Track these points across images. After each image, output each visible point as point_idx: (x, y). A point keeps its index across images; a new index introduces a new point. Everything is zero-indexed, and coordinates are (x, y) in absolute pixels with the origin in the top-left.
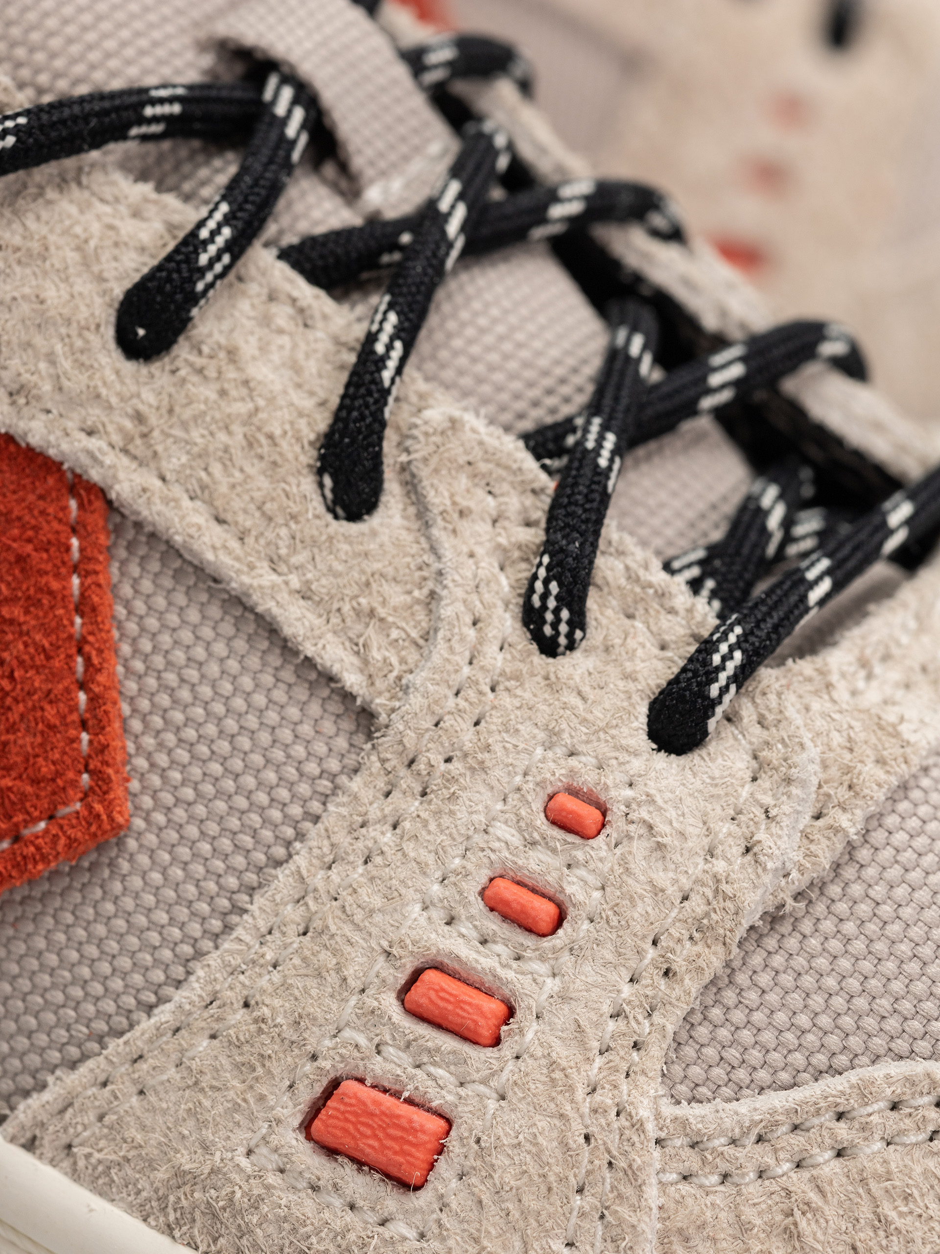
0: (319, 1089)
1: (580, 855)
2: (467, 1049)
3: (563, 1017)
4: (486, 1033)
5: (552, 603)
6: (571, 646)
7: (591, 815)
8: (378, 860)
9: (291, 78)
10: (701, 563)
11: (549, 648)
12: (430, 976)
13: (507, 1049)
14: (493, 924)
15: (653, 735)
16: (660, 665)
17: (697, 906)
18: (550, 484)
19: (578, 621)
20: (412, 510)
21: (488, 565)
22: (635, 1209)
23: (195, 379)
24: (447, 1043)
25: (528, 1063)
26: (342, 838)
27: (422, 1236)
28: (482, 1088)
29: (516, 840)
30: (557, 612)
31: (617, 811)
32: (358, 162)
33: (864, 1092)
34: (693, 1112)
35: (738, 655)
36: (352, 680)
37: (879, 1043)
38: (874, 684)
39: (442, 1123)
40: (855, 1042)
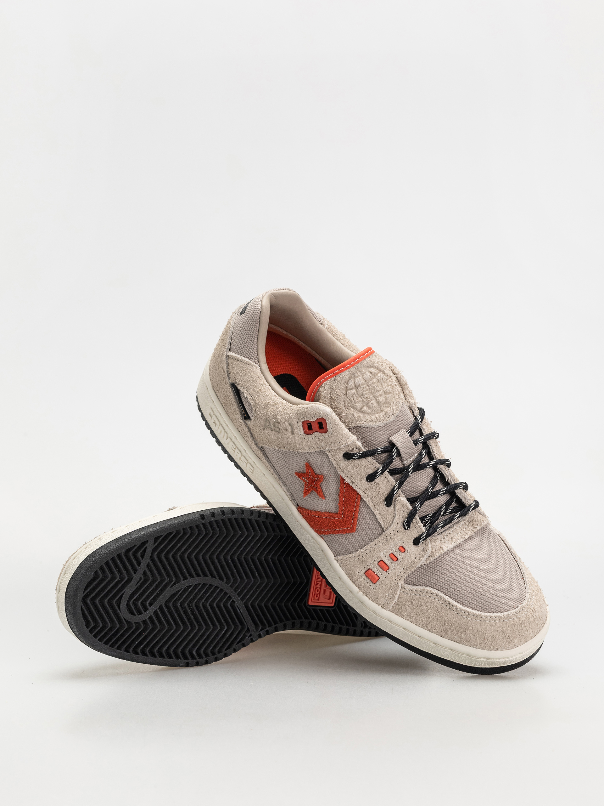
0: (367, 569)
1: (401, 554)
2: (383, 571)
3: (394, 571)
4: (386, 571)
5: (406, 525)
6: (407, 529)
7: (403, 550)
8: (380, 547)
9: (397, 448)
10: (431, 517)
11: (405, 529)
12: (381, 562)
13: (387, 573)
14: (389, 559)
15: (413, 543)
16: (417, 535)
17: (412, 563)
18: (411, 507)
19: (409, 527)
20: (394, 508)
21: (401, 517)
22: (396, 594)
23: (374, 486)
24: (381, 570)
25: (389, 575)
26: (377, 543)
27: (374, 589)
28: (383, 576)
29: (394, 550)
30: (406, 526)
31: (406, 550)
32: (403, 458)
33: (424, 590)
34: (406, 586)
35: (424, 537)
36: (382, 525)
37: (428, 584)
38: (444, 539)
39: (379, 578)
40: (426, 584)
